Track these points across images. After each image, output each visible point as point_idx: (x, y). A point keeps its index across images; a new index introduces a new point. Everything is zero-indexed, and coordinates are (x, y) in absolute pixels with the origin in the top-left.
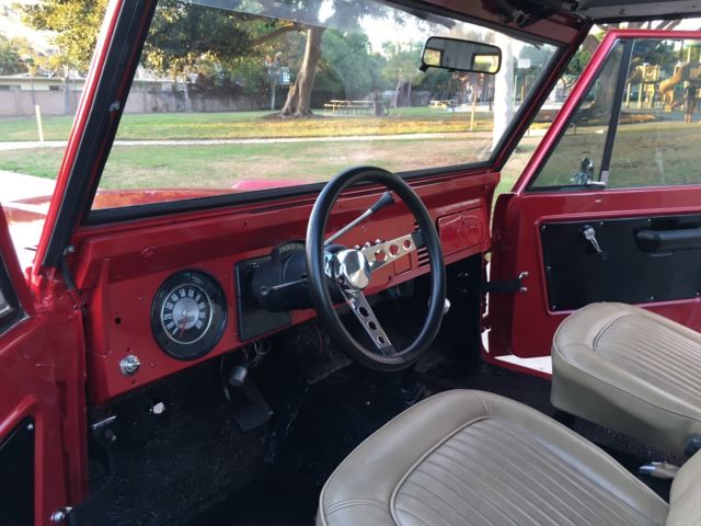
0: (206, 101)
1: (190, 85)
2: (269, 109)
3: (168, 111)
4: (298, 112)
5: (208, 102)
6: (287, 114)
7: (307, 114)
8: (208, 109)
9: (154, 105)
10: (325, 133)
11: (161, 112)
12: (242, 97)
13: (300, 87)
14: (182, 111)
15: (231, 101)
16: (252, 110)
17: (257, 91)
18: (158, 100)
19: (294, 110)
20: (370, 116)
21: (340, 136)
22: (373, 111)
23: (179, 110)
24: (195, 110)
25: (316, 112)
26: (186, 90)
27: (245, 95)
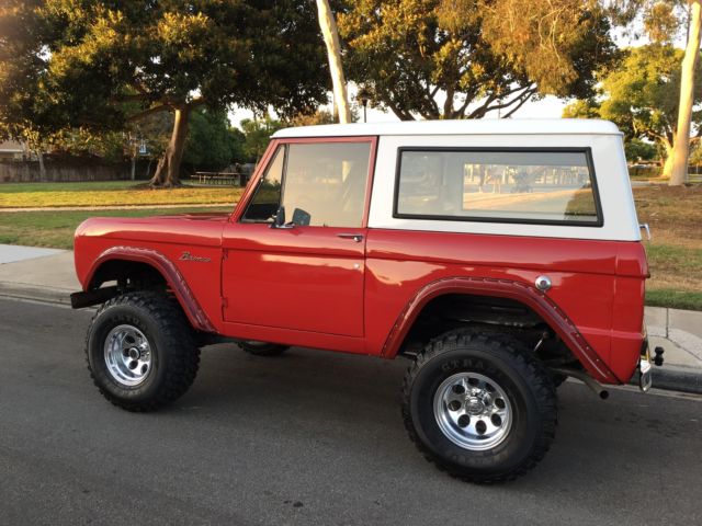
0: (62, 171)
1: (45, 156)
2: (129, 179)
3: (21, 181)
4: (168, 182)
5: (64, 172)
6: (157, 184)
7: (176, 184)
8: (64, 179)
9: (6, 175)
10: (199, 201)
11: (13, 181)
12: (101, 167)
13: (170, 159)
14: (36, 181)
15: (88, 172)
16: (111, 180)
17: (116, 161)
18: (10, 170)
19: (163, 180)
20: (236, 187)
21: (213, 203)
22: (237, 183)
23: (33, 179)
24: (50, 180)
25: (184, 183)
26: (41, 160)
27: (103, 165)
